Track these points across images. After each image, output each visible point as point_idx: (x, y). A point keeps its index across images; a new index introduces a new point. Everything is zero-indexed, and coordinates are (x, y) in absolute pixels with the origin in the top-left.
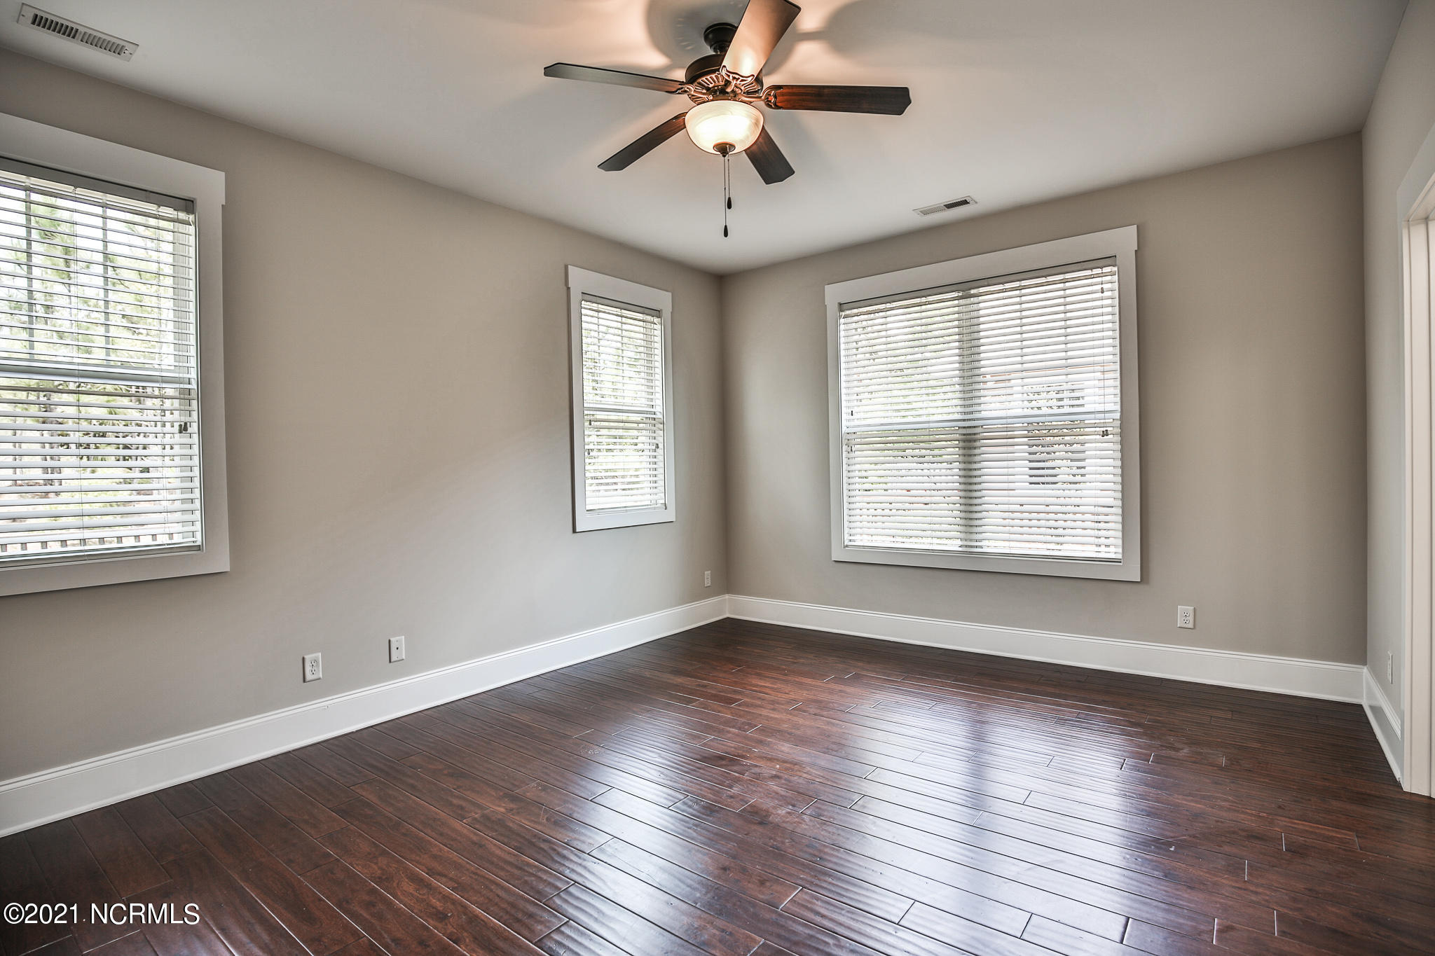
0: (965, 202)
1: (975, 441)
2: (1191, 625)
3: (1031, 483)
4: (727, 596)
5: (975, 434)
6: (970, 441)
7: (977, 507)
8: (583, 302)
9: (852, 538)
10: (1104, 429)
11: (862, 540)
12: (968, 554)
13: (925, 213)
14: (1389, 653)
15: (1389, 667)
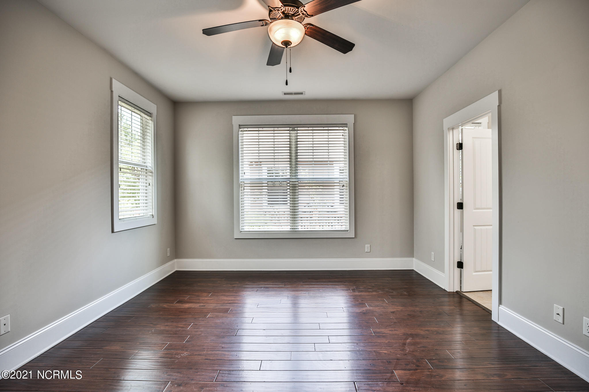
0: (302, 93)
1: (296, 187)
2: (369, 251)
3: (268, 204)
4: (176, 260)
5: (296, 184)
6: (294, 187)
7: (297, 213)
8: (119, 102)
9: (242, 228)
10: (343, 185)
11: (246, 229)
12: (294, 231)
13: (285, 94)
14: (432, 253)
15: (432, 257)
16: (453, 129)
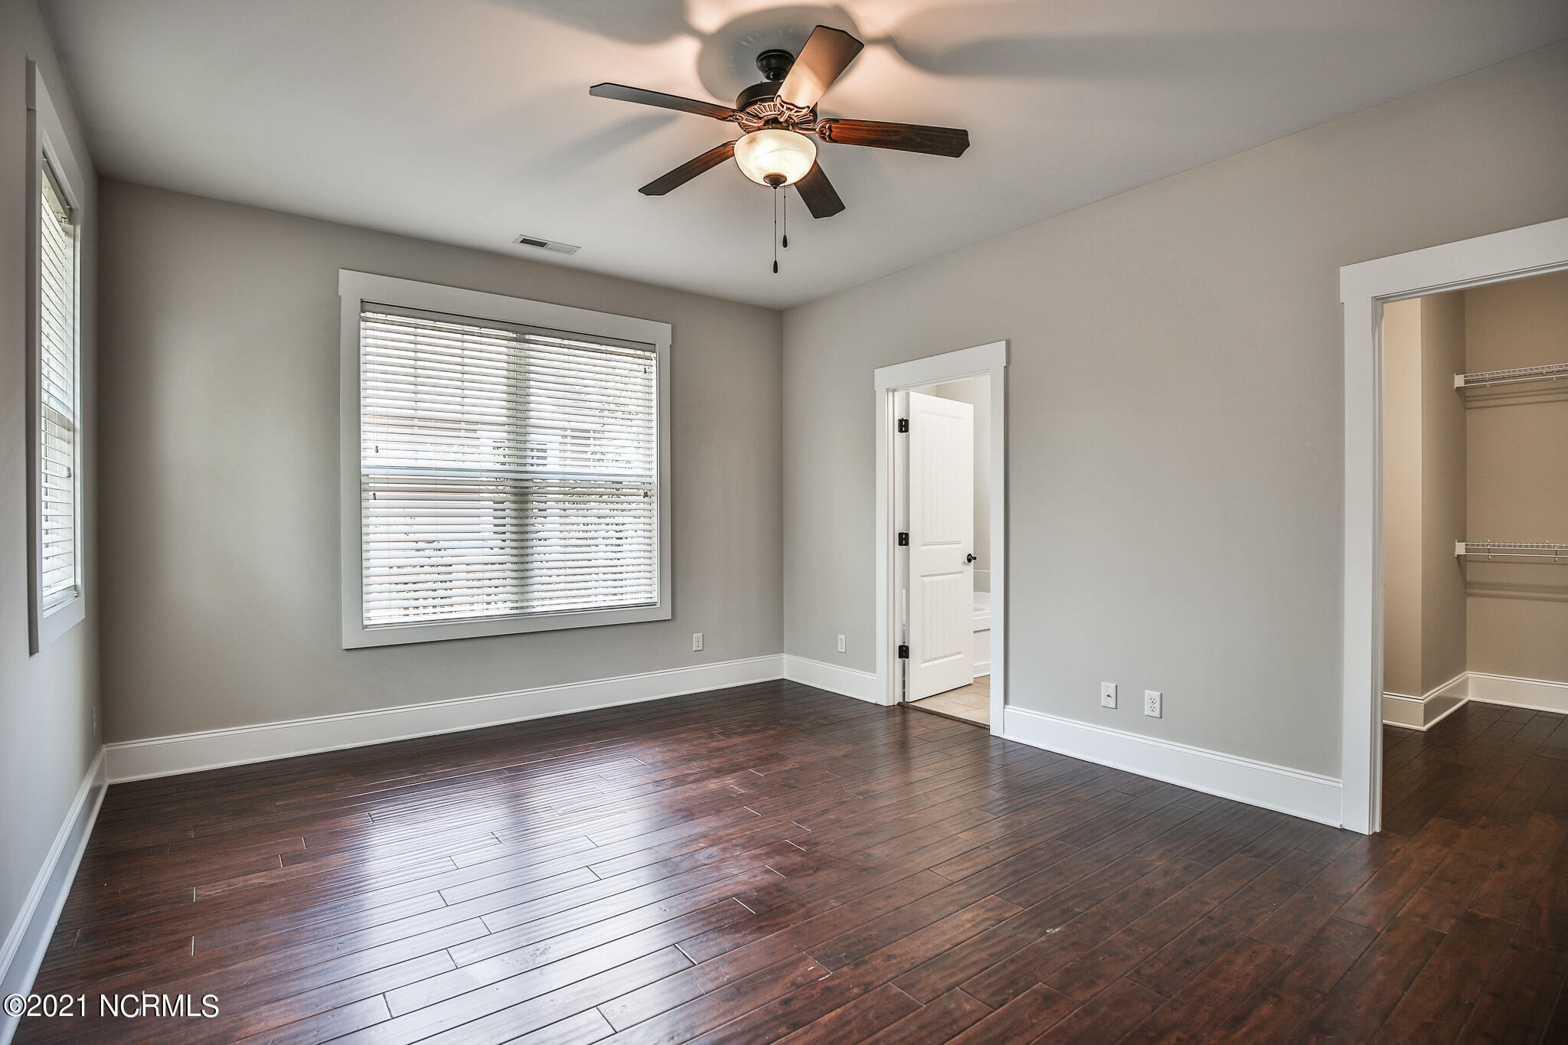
2: (700, 648)
4: (105, 749)
5: (527, 488)
10: (645, 492)
12: (519, 616)
13: (525, 241)
14: (840, 636)
15: (840, 644)
16: (894, 391)
